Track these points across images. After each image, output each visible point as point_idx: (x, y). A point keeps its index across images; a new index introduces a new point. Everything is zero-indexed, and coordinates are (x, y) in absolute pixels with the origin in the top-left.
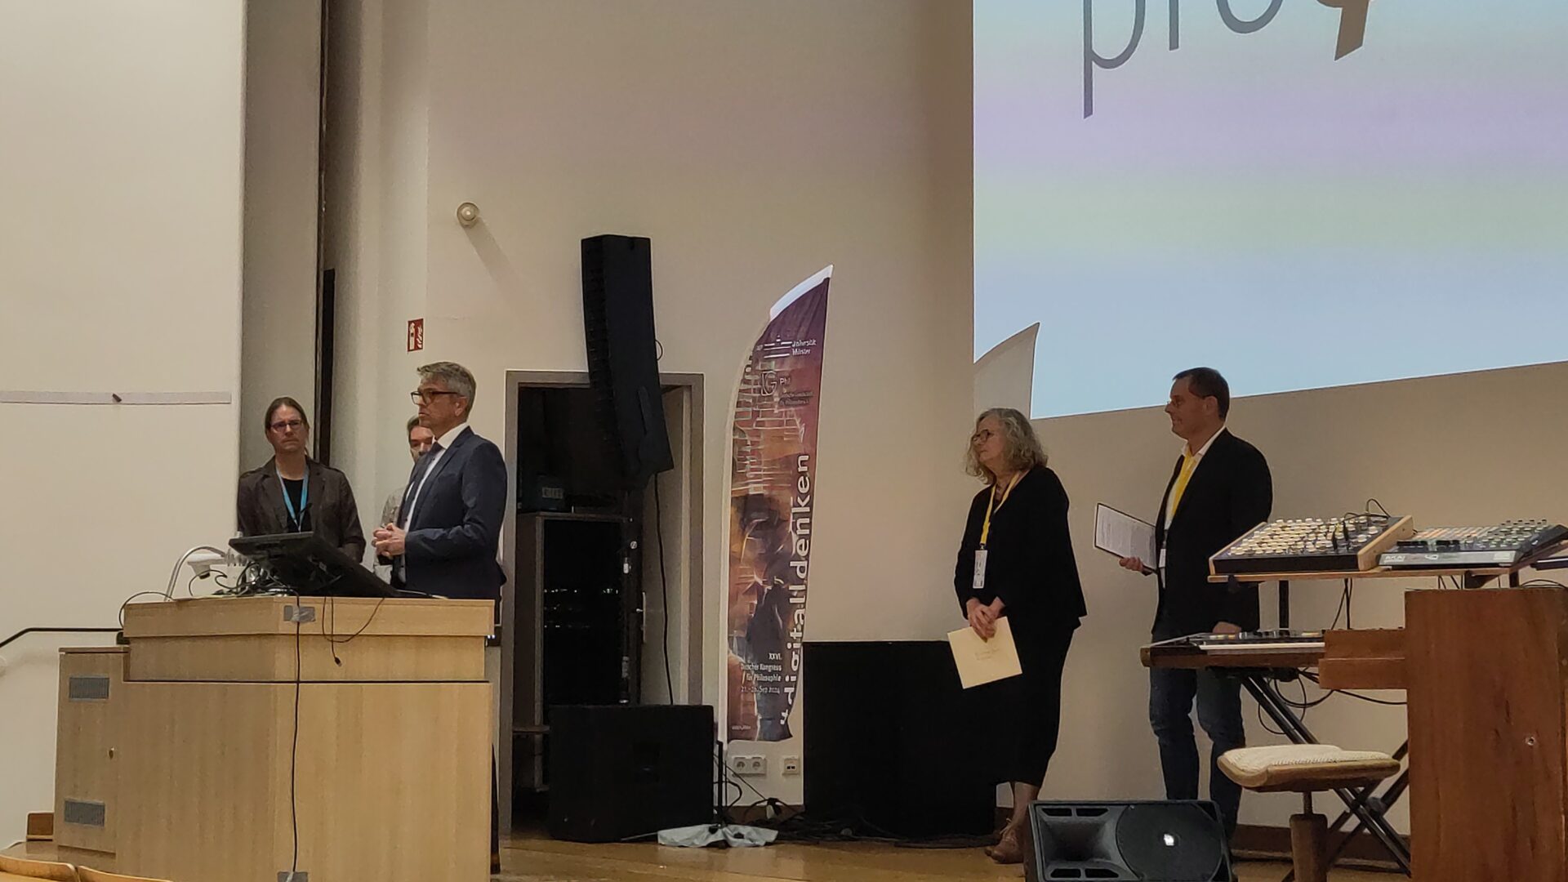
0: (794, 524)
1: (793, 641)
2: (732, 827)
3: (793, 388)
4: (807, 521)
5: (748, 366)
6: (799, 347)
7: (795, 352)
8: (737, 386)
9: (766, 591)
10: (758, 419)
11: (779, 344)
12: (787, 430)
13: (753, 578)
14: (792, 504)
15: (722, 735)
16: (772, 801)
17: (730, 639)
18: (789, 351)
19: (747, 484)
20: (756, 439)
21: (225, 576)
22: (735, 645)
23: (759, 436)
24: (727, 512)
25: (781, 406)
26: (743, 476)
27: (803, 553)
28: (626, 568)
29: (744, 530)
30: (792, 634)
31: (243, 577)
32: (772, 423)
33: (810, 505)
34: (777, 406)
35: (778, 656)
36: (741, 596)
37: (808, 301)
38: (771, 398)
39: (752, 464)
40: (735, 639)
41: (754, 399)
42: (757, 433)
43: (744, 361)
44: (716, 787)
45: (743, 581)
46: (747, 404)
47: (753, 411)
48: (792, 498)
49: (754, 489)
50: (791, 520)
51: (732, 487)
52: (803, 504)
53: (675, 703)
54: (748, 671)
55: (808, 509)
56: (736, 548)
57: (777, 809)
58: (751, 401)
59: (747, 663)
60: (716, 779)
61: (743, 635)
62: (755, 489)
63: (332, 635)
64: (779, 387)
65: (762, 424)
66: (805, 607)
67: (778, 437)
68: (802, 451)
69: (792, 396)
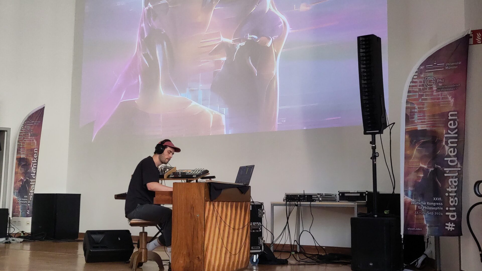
0: (33, 165)
2: (12, 238)
3: (33, 132)
4: (36, 164)
5: (23, 127)
7: (35, 124)
8: (19, 131)
9: (24, 181)
10: (25, 139)
11: (31, 122)
12: (32, 142)
13: (21, 178)
16: (22, 232)
18: (33, 123)
20: (23, 144)
22: (15, 194)
23: (24, 144)
25: (30, 137)
26: (20, 153)
27: (35, 172)
30: (30, 191)
32: (28, 141)
33: (37, 160)
34: (29, 137)
35: (27, 197)
36: (17, 182)
37: (39, 112)
38: (28, 134)
39: (22, 150)
40: (15, 192)
42: (24, 143)
43: (21, 125)
44: (8, 229)
47: (23, 137)
48: (32, 159)
50: (32, 164)
52: (35, 160)
54: (18, 200)
55: (36, 162)
56: (17, 170)
57: (24, 234)
58: (23, 135)
60: (8, 226)
61: (17, 191)
62: (23, 156)
64: (30, 132)
65: (25, 141)
66: (35, 185)
67: (29, 144)
68: (36, 148)
69: (34, 134)
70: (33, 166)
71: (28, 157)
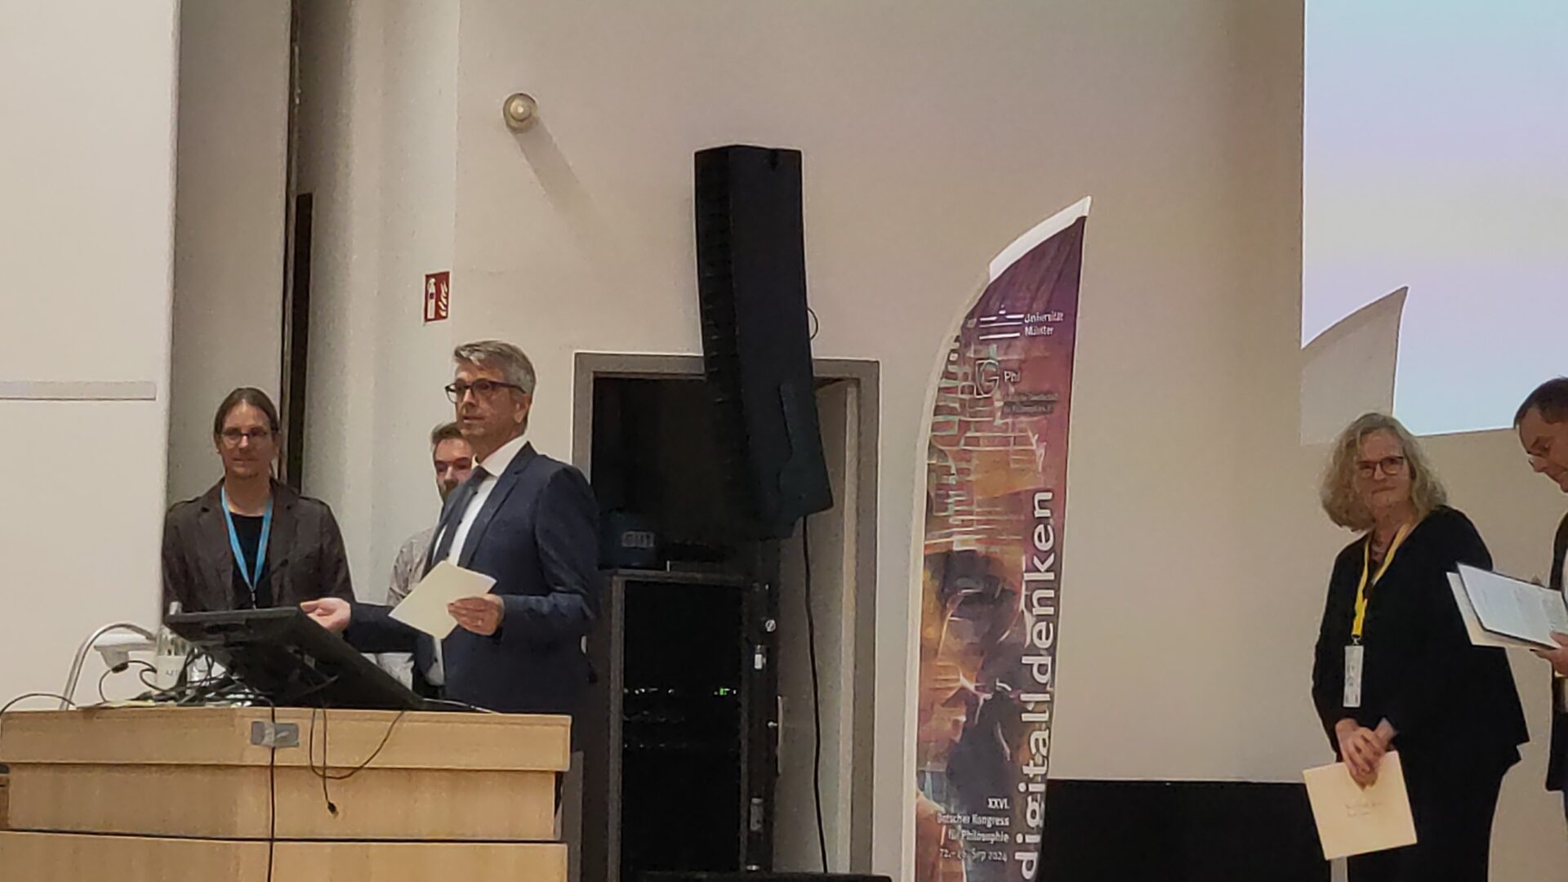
0: (1029, 598)
1: (1029, 780)
3: (1023, 387)
4: (1051, 593)
5: (953, 351)
6: (1034, 323)
7: (1029, 331)
8: (935, 381)
9: (981, 702)
10: (969, 434)
11: (1002, 318)
12: (1017, 452)
13: (958, 680)
14: (1024, 568)
17: (921, 774)
18: (1019, 329)
19: (950, 535)
20: (964, 465)
21: (154, 670)
22: (928, 784)
23: (969, 461)
24: (918, 578)
25: (1004, 416)
26: (944, 523)
27: (1045, 644)
28: (759, 661)
29: (944, 606)
30: (1026, 770)
31: (183, 677)
32: (991, 441)
33: (1056, 568)
34: (998, 415)
35: (1003, 803)
36: (937, 707)
37: (1052, 252)
38: (989, 401)
39: (959, 503)
40: (928, 776)
41: (962, 402)
42: (964, 456)
43: (947, 343)
45: (943, 685)
46: (952, 411)
47: (960, 420)
48: (1024, 558)
49: (960, 543)
50: (1024, 592)
51: (926, 539)
52: (1043, 568)
53: (829, 870)
54: (951, 826)
55: (1051, 576)
56: (931, 632)
58: (957, 405)
59: (948, 812)
61: (942, 768)
62: (964, 542)
63: (325, 768)
64: (1003, 385)
65: (975, 441)
66: (1049, 728)
67: (1003, 462)
68: (1041, 486)
69: (1024, 399)
70: (1029, 605)
71: (995, 549)
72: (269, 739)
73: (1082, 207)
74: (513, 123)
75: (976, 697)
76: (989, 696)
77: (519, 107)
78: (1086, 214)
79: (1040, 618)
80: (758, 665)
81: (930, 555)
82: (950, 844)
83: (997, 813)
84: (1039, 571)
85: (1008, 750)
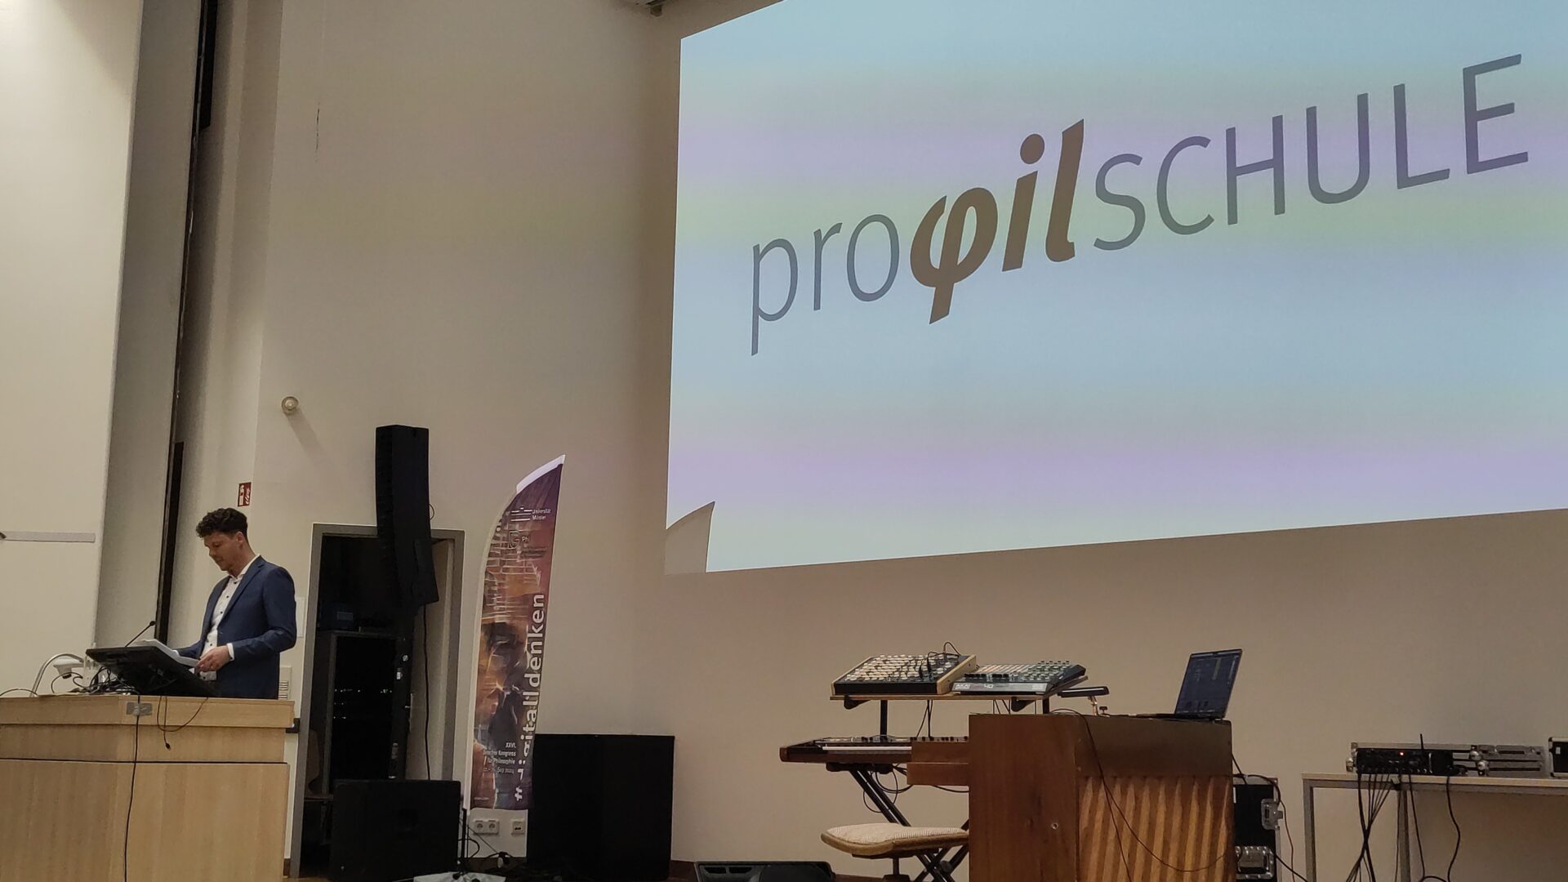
0: (529, 646)
1: (526, 734)
2: (471, 874)
3: (531, 544)
4: (540, 643)
5: (498, 527)
6: (537, 514)
7: (534, 518)
8: (489, 541)
9: (505, 696)
10: (505, 566)
11: (522, 511)
12: (526, 575)
13: (496, 685)
14: (528, 631)
15: (466, 804)
16: (502, 854)
17: (476, 731)
18: (530, 517)
19: (494, 615)
20: (501, 581)
21: (81, 677)
23: (504, 579)
24: (478, 635)
25: (522, 558)
26: (491, 609)
27: (536, 668)
28: (399, 676)
29: (490, 649)
30: (525, 729)
31: (96, 678)
32: (515, 570)
33: (543, 632)
34: (519, 557)
35: (514, 745)
36: (485, 699)
37: (546, 481)
38: (514, 551)
39: (498, 600)
40: (480, 732)
41: (502, 551)
42: (503, 577)
43: (496, 523)
44: (460, 842)
45: (486, 687)
46: (497, 555)
47: (500, 560)
48: (528, 626)
49: (498, 619)
51: (482, 617)
52: (537, 631)
53: (431, 779)
54: (489, 756)
55: (541, 635)
56: (483, 662)
57: (506, 861)
58: (499, 553)
59: (488, 750)
60: (460, 837)
61: (487, 727)
62: (500, 619)
63: (165, 726)
64: (522, 542)
65: (506, 570)
66: (537, 708)
67: (520, 580)
68: (539, 591)
69: (530, 549)
70: (530, 650)
71: (515, 622)
72: (136, 712)
73: (561, 460)
74: (288, 412)
75: (503, 693)
76: (509, 693)
77: (289, 403)
78: (563, 463)
79: (534, 655)
80: (399, 678)
81: (485, 625)
82: (488, 765)
83: (511, 750)
84: (534, 633)
85: (516, 719)
